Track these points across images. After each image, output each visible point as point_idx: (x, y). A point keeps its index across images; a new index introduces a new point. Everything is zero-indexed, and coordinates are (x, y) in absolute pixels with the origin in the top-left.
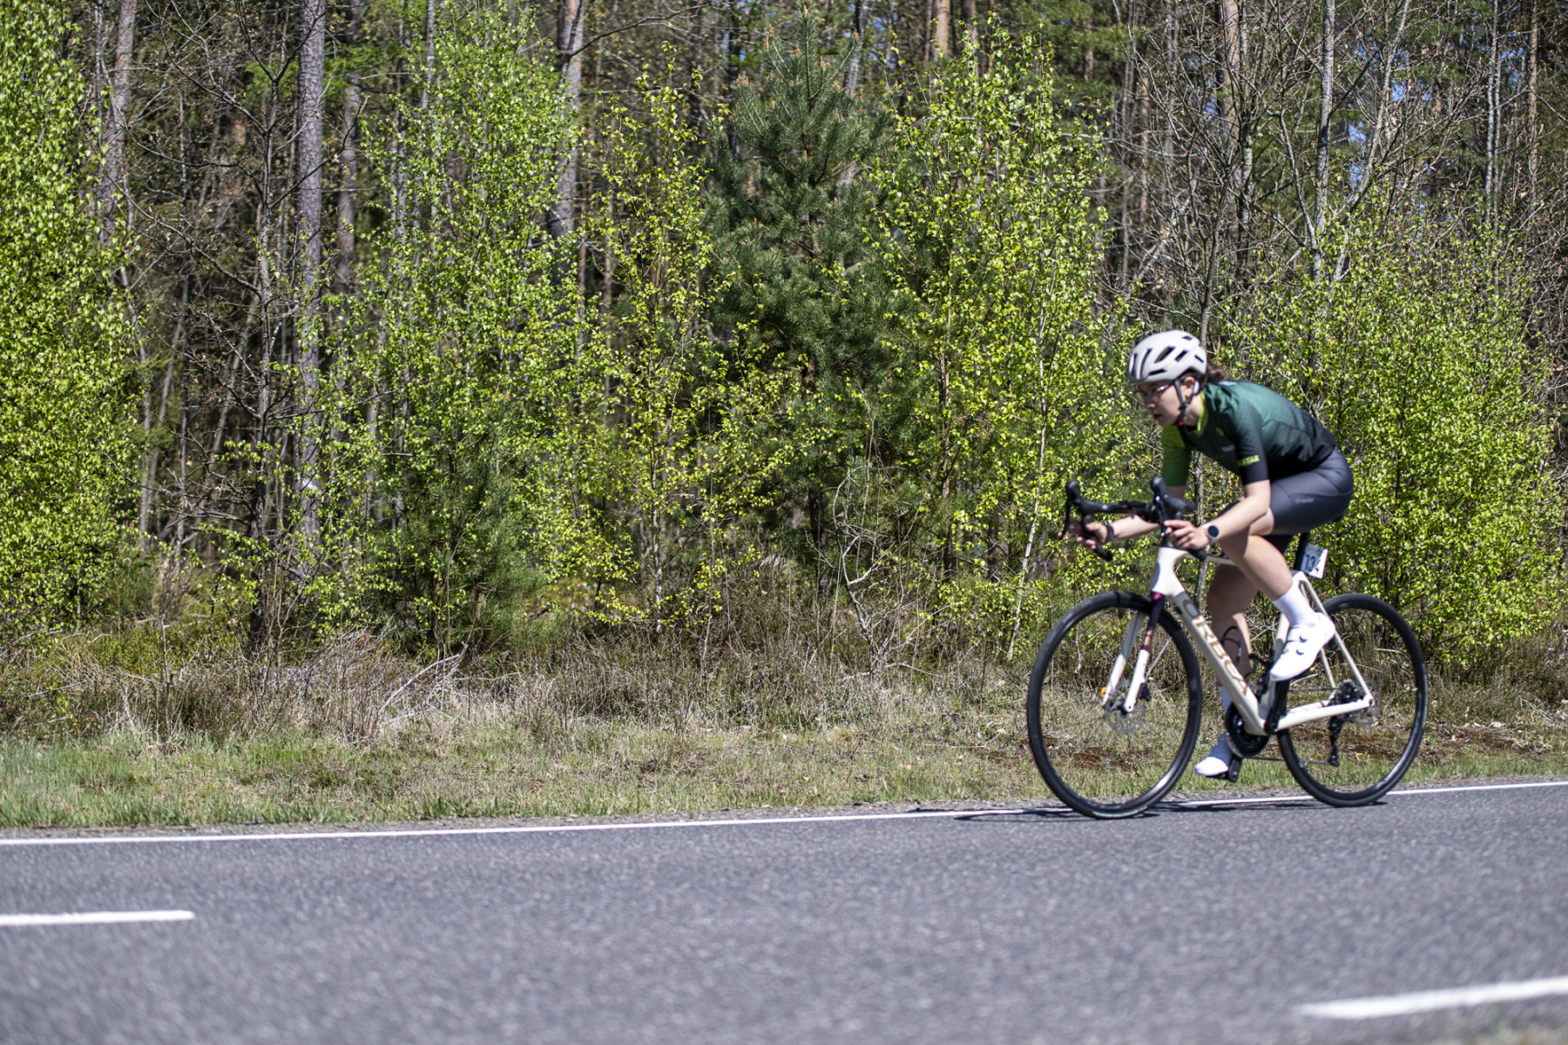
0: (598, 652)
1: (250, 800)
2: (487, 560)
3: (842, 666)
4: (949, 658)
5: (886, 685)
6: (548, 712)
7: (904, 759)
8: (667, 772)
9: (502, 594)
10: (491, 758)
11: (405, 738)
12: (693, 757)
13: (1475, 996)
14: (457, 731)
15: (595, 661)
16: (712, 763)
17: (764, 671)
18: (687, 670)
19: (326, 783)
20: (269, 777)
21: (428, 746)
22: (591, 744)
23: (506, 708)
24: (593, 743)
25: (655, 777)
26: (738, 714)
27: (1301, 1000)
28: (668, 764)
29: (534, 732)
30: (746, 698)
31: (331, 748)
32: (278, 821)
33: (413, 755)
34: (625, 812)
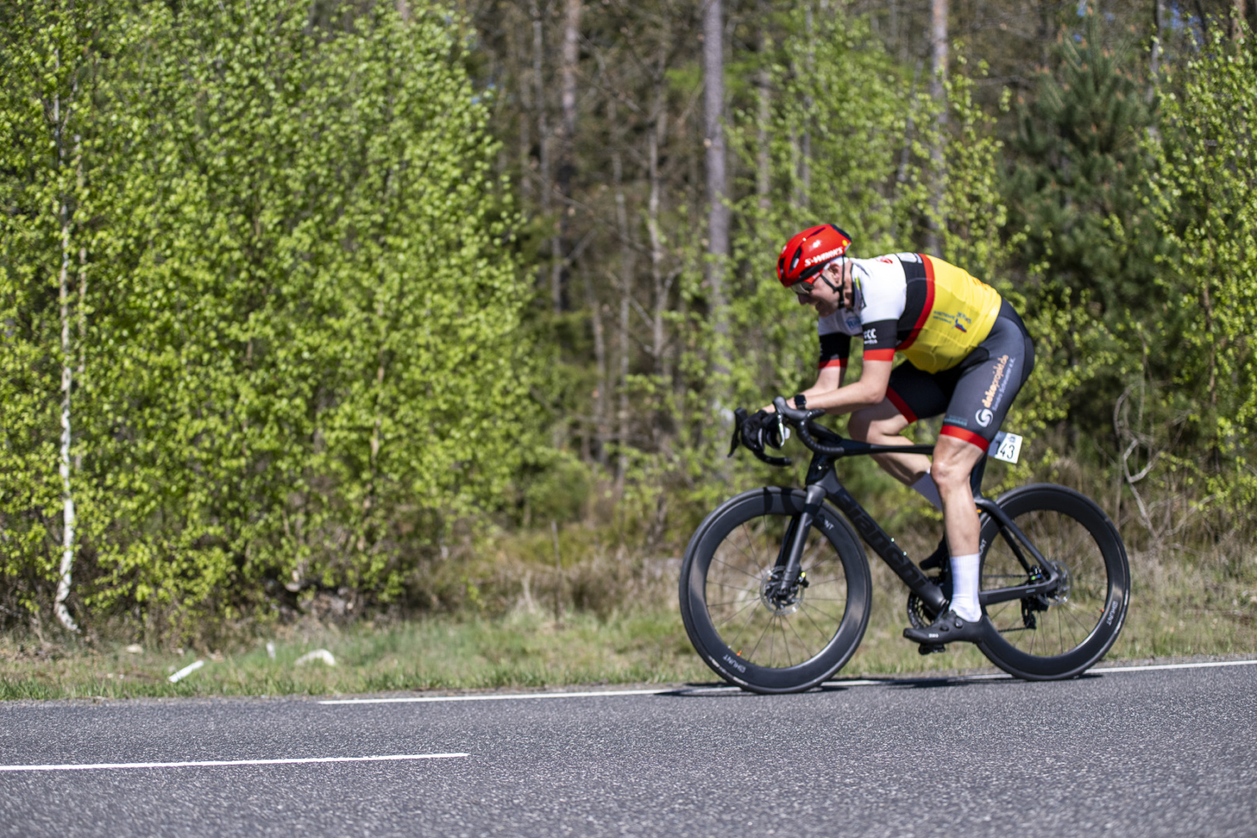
5: (1160, 562)
7: (1169, 624)
32: (619, 681)
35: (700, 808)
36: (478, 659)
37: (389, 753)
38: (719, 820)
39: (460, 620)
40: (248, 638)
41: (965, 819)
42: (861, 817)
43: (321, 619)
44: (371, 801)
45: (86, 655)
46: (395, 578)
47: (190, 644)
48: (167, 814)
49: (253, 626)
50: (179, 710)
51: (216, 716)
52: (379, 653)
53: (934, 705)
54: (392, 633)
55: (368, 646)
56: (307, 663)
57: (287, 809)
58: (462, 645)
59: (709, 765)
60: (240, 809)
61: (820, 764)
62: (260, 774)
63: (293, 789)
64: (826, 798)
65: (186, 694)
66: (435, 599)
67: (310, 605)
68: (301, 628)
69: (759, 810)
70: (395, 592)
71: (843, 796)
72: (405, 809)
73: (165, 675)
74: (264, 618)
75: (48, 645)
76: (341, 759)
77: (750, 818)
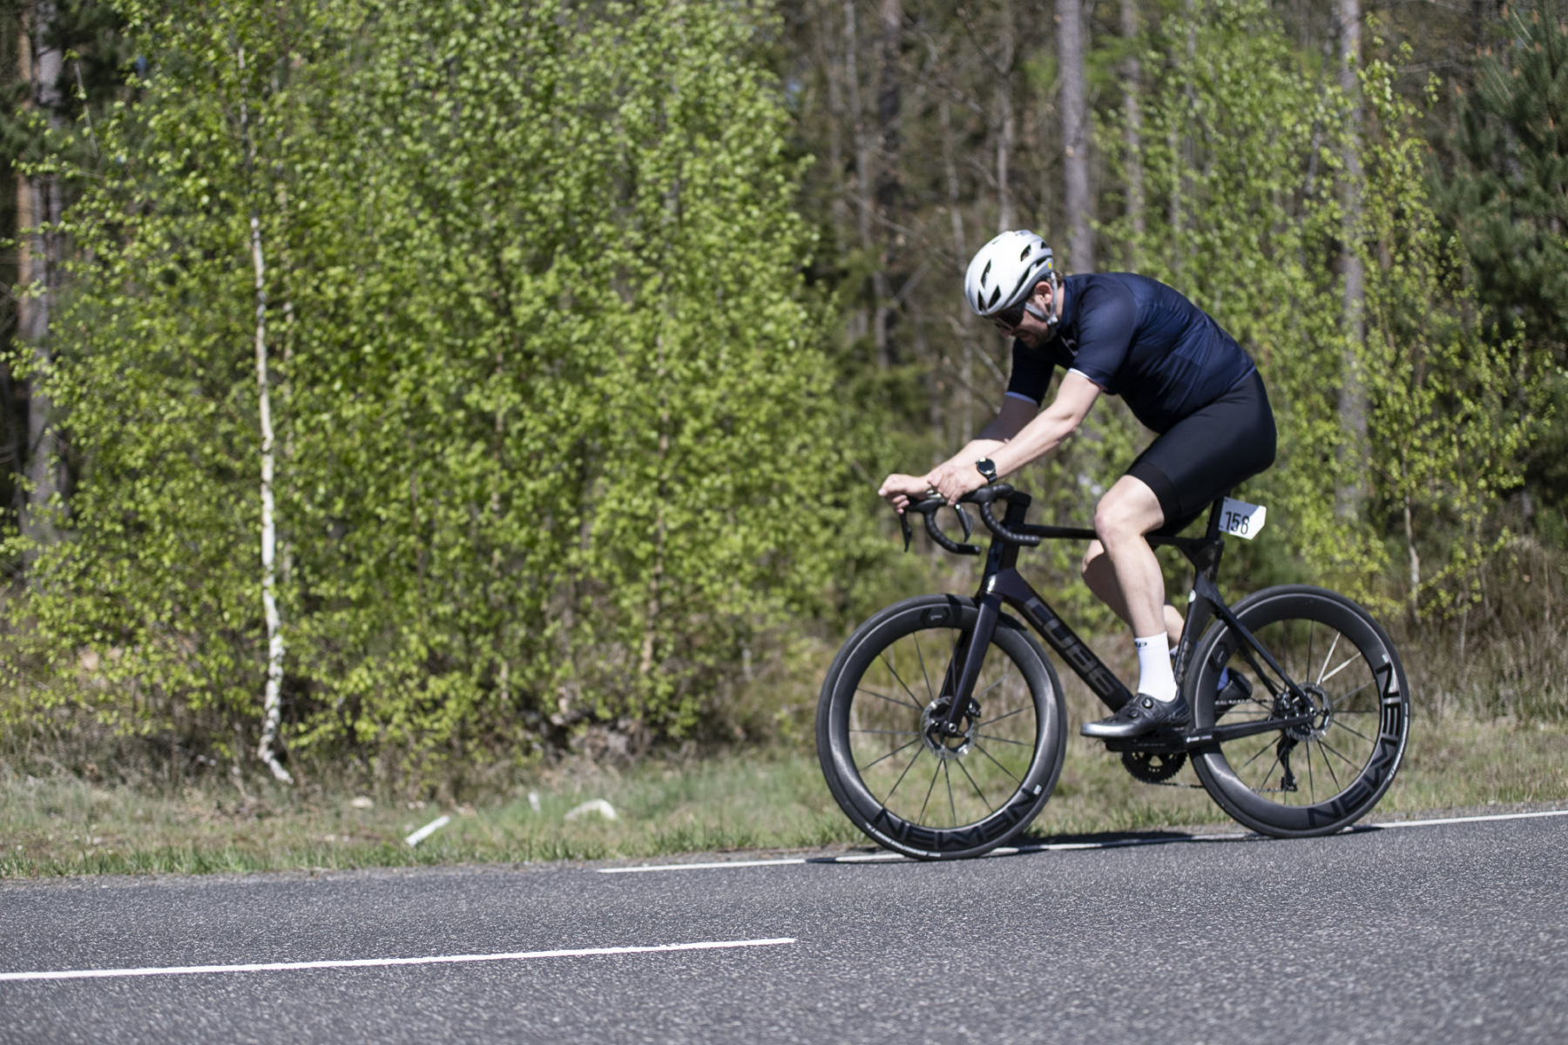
12: (1444, 753)
16: (1463, 758)
17: (1523, 661)
18: (1440, 660)
26: (1495, 706)
35: (1103, 1011)
36: (796, 807)
37: (693, 940)
38: (1130, 1029)
39: (772, 758)
40: (505, 786)
41: (1449, 1023)
42: (1314, 1021)
43: (596, 761)
44: (674, 1009)
45: (300, 811)
46: (688, 704)
47: (433, 794)
48: (409, 1032)
49: (511, 770)
50: (420, 885)
51: (467, 892)
52: (670, 803)
53: (1384, 862)
54: (687, 776)
55: (657, 794)
56: (580, 816)
57: (566, 1022)
58: (776, 789)
59: (1108, 950)
60: (505, 1023)
61: (1250, 947)
62: (527, 973)
63: (571, 991)
64: (1264, 995)
65: (429, 861)
66: (738, 732)
67: (582, 743)
68: (572, 772)
69: (1179, 1013)
70: (690, 721)
71: (1285, 991)
72: (719, 1019)
73: (401, 836)
74: (524, 760)
75: (252, 800)
76: (631, 949)
77: (1169, 1025)
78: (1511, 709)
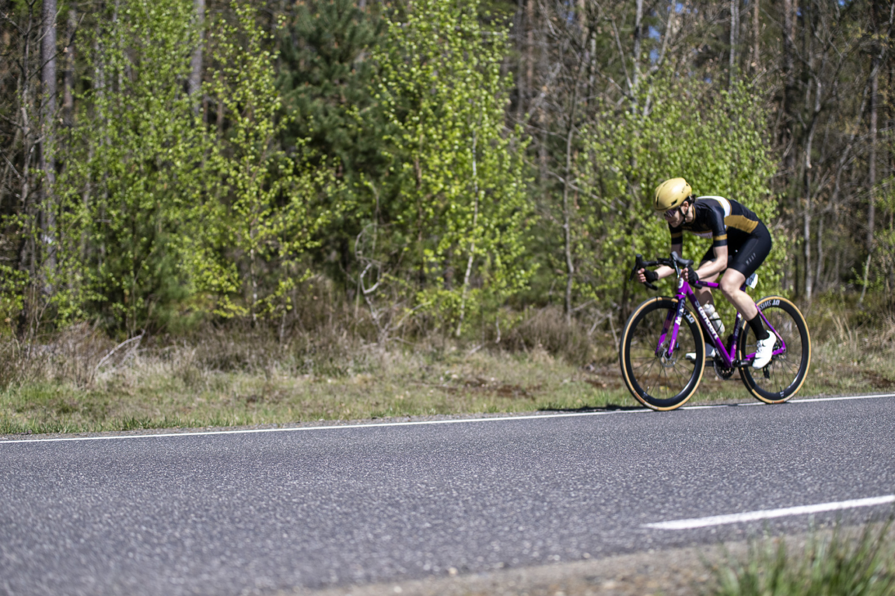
0: (221, 334)
1: (22, 420)
2: (155, 281)
3: (362, 341)
4: (423, 335)
5: (387, 350)
6: (193, 368)
7: (399, 393)
8: (262, 402)
9: (164, 301)
10: (160, 395)
11: (110, 384)
12: (277, 393)
13: (745, 517)
14: (140, 380)
15: (218, 338)
16: (288, 397)
17: (317, 344)
18: (271, 343)
19: (65, 410)
20: (33, 408)
21: (124, 389)
22: (218, 386)
23: (168, 367)
24: (219, 386)
25: (255, 405)
26: (302, 368)
27: (645, 521)
28: (262, 397)
29: (185, 379)
30: (307, 360)
31: (68, 391)
32: (40, 432)
33: (115, 394)
34: (240, 424)
78: (311, 370)
